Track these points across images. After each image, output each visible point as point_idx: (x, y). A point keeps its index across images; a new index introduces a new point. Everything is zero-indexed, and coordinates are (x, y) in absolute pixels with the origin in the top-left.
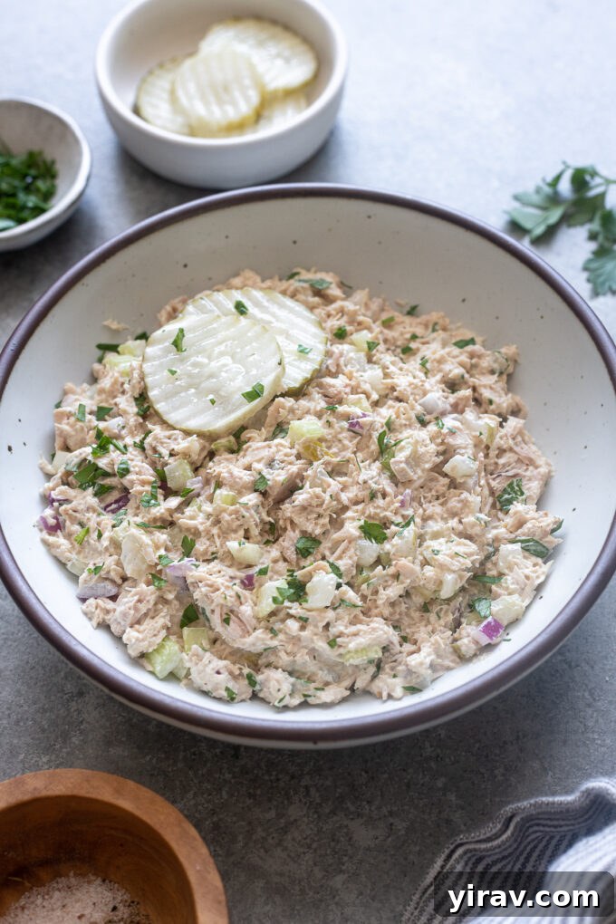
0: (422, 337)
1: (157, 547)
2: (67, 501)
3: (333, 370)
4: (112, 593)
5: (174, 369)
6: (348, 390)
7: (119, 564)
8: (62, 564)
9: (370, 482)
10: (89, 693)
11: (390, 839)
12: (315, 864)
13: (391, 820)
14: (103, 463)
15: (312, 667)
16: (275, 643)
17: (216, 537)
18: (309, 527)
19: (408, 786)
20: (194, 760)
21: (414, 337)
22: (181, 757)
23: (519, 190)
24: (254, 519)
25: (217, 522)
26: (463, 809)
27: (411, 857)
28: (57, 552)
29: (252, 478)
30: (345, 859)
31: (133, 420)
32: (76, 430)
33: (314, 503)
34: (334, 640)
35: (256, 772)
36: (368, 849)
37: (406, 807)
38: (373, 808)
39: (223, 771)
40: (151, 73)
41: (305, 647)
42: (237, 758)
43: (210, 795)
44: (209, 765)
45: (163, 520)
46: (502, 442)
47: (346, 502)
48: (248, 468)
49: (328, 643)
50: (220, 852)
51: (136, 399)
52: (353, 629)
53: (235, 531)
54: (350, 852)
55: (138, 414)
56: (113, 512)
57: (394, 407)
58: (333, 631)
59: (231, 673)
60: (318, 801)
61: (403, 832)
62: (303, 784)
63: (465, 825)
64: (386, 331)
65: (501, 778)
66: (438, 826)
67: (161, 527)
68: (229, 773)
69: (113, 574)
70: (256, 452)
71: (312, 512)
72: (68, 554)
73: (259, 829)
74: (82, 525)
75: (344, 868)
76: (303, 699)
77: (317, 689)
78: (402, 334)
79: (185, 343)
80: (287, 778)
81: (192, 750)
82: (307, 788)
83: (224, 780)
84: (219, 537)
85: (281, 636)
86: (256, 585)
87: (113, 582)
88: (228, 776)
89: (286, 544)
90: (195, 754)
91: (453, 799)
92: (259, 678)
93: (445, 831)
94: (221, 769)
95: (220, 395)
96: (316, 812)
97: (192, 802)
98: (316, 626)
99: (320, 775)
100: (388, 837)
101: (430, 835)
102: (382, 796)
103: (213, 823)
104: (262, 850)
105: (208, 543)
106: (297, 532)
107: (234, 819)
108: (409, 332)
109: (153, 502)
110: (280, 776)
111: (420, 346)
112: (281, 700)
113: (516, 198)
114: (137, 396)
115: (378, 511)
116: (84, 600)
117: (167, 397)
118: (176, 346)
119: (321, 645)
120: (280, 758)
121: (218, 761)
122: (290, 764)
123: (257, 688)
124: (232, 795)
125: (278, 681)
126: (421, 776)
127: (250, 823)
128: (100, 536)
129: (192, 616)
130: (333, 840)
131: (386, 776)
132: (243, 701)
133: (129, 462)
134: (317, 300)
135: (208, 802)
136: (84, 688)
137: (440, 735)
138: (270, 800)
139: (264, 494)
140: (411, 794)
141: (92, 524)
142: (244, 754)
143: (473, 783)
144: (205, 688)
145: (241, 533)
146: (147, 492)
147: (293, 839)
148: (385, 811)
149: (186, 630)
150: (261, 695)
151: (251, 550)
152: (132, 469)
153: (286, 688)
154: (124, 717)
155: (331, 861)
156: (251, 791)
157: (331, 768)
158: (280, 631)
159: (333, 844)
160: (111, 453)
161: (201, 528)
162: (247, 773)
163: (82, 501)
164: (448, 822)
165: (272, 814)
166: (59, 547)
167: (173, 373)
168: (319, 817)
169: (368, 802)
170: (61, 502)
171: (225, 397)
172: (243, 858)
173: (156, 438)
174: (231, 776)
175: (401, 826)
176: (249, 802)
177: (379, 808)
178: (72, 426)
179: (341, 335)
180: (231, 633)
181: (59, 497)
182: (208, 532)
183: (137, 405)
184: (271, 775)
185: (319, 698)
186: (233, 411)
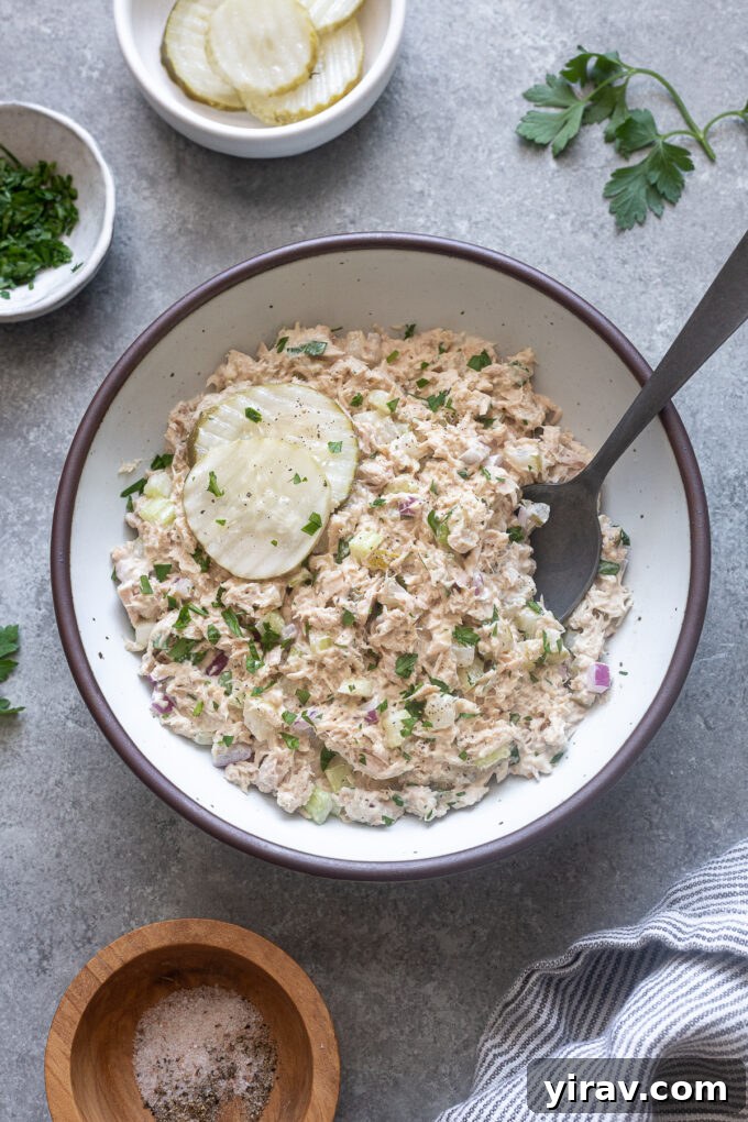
0: (433, 363)
1: (276, 706)
2: (170, 678)
3: (368, 452)
4: (249, 755)
5: (221, 518)
6: (391, 473)
7: (244, 727)
8: (187, 739)
9: (442, 581)
11: (474, 946)
12: (408, 974)
13: (475, 928)
14: (189, 633)
15: (449, 776)
16: (410, 767)
17: (327, 682)
18: (402, 648)
19: (488, 894)
21: (425, 366)
24: (353, 654)
25: (322, 666)
26: (539, 912)
27: (493, 961)
28: (181, 731)
29: (339, 615)
30: (434, 967)
31: (201, 580)
32: (147, 604)
33: (398, 625)
34: (464, 753)
36: (454, 956)
37: (487, 915)
38: (457, 917)
41: (439, 763)
43: (306, 914)
45: (271, 676)
46: (549, 461)
47: (426, 607)
48: (330, 604)
49: (460, 756)
50: (321, 969)
51: (193, 556)
52: (480, 736)
53: (342, 669)
54: (438, 961)
55: (203, 571)
56: (216, 673)
57: (434, 468)
58: (462, 744)
59: (381, 800)
60: (406, 914)
61: (485, 939)
62: (391, 898)
63: (541, 927)
64: (393, 368)
65: (572, 880)
66: (517, 930)
67: (272, 683)
69: (243, 740)
70: (332, 585)
71: (398, 633)
72: (192, 731)
73: (355, 944)
74: (193, 697)
75: (433, 975)
76: (448, 808)
77: (458, 795)
78: (411, 366)
79: (220, 484)
82: (395, 902)
83: (318, 900)
84: (329, 679)
85: (415, 759)
86: (380, 719)
87: (243, 744)
88: (321, 895)
89: (386, 670)
91: (530, 903)
92: (404, 797)
93: (523, 934)
95: (279, 534)
96: (404, 925)
97: (291, 923)
98: (444, 744)
100: (473, 943)
101: (510, 939)
102: (464, 904)
103: (312, 942)
104: (359, 965)
105: (321, 688)
106: (393, 655)
107: (331, 937)
108: (418, 362)
109: (257, 663)
111: (435, 375)
112: (429, 816)
114: (193, 552)
115: (459, 607)
116: (223, 768)
117: (227, 550)
118: (213, 492)
119: (455, 760)
123: (405, 805)
125: (423, 799)
126: (499, 883)
127: (345, 940)
128: (216, 706)
129: (328, 758)
130: (423, 950)
131: (466, 885)
132: (399, 818)
133: (216, 625)
134: (317, 366)
135: (305, 922)
138: (362, 916)
139: (356, 625)
140: (491, 901)
141: (204, 696)
143: (548, 887)
144: (363, 821)
145: (349, 670)
146: (246, 653)
147: (386, 952)
148: (467, 919)
149: (329, 773)
150: (410, 811)
151: (361, 686)
152: (221, 633)
153: (431, 802)
155: (422, 971)
156: (344, 908)
158: (412, 753)
159: (422, 954)
160: (193, 619)
161: (310, 676)
163: (184, 676)
164: (526, 926)
165: (365, 929)
166: (181, 726)
167: (222, 523)
168: (408, 930)
169: (452, 912)
170: (165, 682)
171: (284, 534)
172: (342, 973)
173: (234, 597)
174: (323, 895)
175: (483, 933)
176: (343, 919)
177: (462, 916)
178: (141, 601)
179: (357, 403)
180: (370, 769)
181: (160, 679)
182: (317, 678)
183: (197, 562)
185: (463, 803)
186: (298, 547)
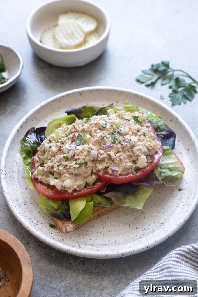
10: (31, 243)
20: (69, 266)
22: (64, 265)
23: (144, 69)
35: (91, 270)
39: (79, 270)
40: (45, 31)
42: (84, 265)
44: (74, 267)
60: (113, 279)
62: (108, 273)
68: (82, 270)
73: (93, 290)
80: (102, 271)
81: (68, 263)
90: (69, 264)
94: (79, 269)
96: (113, 283)
97: (69, 281)
99: (113, 270)
107: (84, 286)
110: (100, 271)
113: (143, 71)
120: (99, 265)
121: (77, 266)
122: (103, 267)
124: (83, 278)
127: (90, 288)
135: (75, 281)
136: (29, 242)
137: (155, 255)
138: (96, 280)
142: (86, 263)
147: (105, 293)
154: (44, 252)
157: (117, 268)
162: (88, 270)
165: (98, 284)
168: (114, 285)
176: (89, 280)
184: (97, 271)
